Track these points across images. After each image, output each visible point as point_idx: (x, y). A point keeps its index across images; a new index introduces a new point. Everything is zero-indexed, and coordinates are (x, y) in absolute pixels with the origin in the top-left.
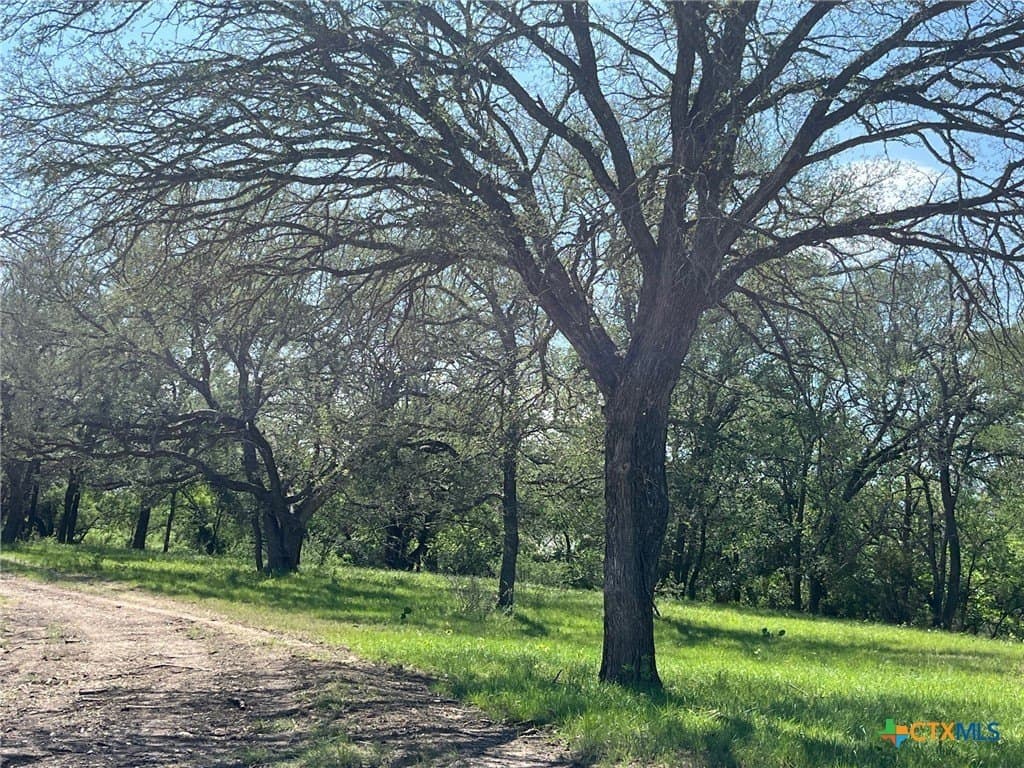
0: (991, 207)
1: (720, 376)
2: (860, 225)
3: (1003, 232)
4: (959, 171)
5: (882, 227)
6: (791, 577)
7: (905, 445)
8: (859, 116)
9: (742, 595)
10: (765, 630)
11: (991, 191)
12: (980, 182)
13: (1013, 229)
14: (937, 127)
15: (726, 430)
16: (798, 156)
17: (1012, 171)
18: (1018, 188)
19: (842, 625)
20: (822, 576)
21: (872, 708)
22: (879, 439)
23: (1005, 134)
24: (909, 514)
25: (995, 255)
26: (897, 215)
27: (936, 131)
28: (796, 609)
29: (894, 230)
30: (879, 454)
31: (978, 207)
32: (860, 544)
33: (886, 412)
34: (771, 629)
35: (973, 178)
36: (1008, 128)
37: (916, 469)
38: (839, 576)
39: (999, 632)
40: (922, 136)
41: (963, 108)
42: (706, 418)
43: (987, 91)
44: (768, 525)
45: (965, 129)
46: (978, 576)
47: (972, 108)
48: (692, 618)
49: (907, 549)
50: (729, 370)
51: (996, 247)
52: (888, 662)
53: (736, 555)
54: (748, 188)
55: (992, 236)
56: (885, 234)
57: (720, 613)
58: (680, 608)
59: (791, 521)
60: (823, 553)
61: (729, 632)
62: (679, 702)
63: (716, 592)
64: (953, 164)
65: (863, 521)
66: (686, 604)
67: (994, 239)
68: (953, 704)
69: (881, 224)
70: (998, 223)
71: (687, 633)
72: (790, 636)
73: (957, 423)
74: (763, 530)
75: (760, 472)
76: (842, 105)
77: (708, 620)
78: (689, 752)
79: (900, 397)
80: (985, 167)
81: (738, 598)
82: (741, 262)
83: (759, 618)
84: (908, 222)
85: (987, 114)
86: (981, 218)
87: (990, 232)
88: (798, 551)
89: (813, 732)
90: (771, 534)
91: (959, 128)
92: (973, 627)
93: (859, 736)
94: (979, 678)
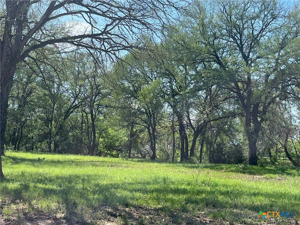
0: (101, 37)
1: (27, 83)
2: (66, 40)
3: (106, 44)
4: (92, 26)
5: (71, 40)
6: (49, 143)
7: (81, 104)
8: (64, 7)
9: (34, 148)
10: (39, 158)
11: (101, 32)
12: (98, 29)
13: (108, 43)
14: (86, 12)
15: (28, 99)
16: (47, 17)
17: (107, 27)
18: (109, 32)
19: (62, 155)
20: (57, 142)
21: (66, 178)
22: (74, 102)
23: (106, 16)
24: (82, 123)
25: (103, 50)
26: (75, 37)
27: (86, 13)
28: (50, 152)
29: (75, 41)
30: (74, 107)
31: (98, 36)
32: (68, 132)
33: (76, 94)
34: (41, 158)
35: (96, 28)
36: (106, 15)
37: (84, 110)
38: (62, 141)
39: (106, 155)
40: (82, 14)
41: (93, 7)
42: (23, 96)
43: (100, 3)
44: (42, 127)
45: (94, 14)
46: (101, 140)
47: (95, 7)
48: (17, 156)
49: (81, 133)
50: (29, 81)
51: (103, 48)
52: (74, 165)
53: (32, 137)
54: (32, 26)
55: (102, 45)
56: (72, 43)
57: (26, 154)
58: (14, 153)
59: (49, 126)
60: (58, 135)
61: (28, 159)
62: (8, 181)
63: (26, 148)
64: (90, 23)
65: (69, 126)
66: (16, 152)
67: (103, 46)
68: (90, 176)
69: (71, 39)
70: (104, 42)
71: (15, 161)
72: (46, 160)
73: (95, 98)
74: (40, 129)
75: (39, 112)
76: (59, 3)
77: (22, 156)
78: (9, 196)
79: (80, 90)
80: (100, 25)
81: (32, 149)
82: (30, 48)
83: (38, 155)
84: (79, 39)
85: (99, 10)
86: (99, 40)
87: (102, 44)
88: (51, 135)
89: (47, 187)
90: (42, 130)
91: (92, 13)
92: (99, 154)
93: (61, 186)
94: (98, 168)
